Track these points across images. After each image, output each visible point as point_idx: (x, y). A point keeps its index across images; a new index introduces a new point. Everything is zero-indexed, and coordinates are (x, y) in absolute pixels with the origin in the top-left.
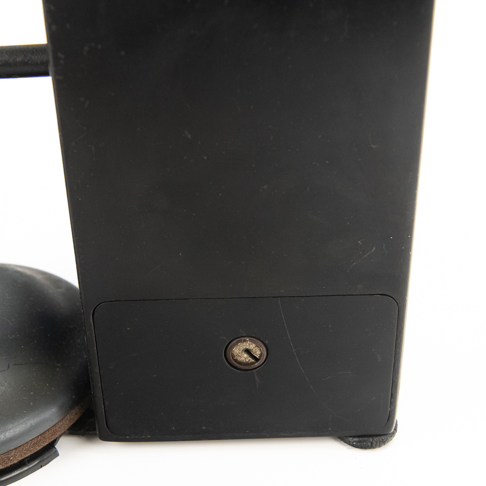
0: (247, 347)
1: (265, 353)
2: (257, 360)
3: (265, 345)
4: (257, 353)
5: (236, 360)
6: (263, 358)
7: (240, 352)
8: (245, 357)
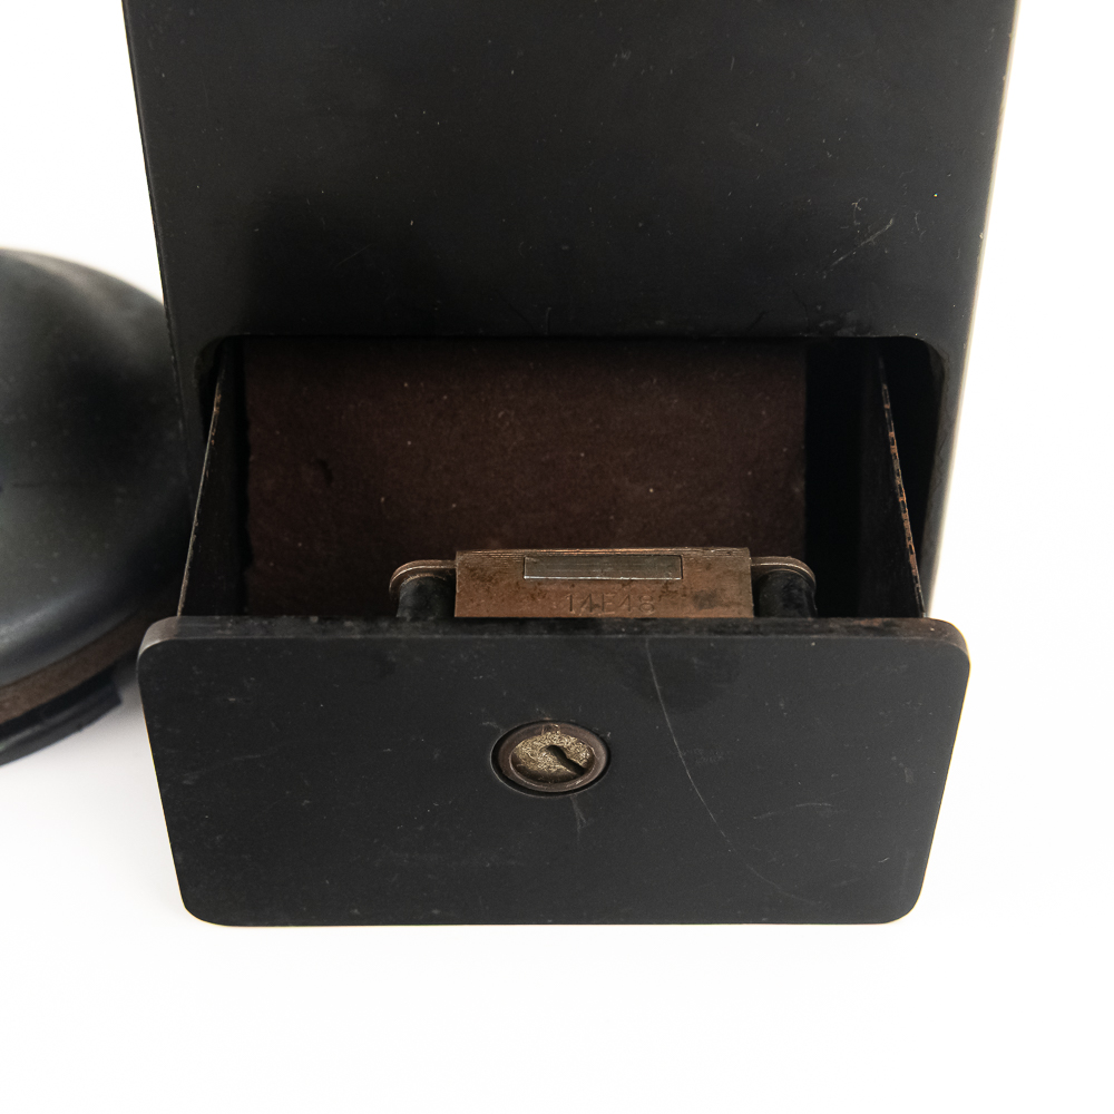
0: (555, 743)
1: (602, 760)
2: (581, 771)
3: (603, 740)
4: (582, 756)
5: (522, 771)
6: (596, 770)
7: (535, 752)
8: (547, 763)
